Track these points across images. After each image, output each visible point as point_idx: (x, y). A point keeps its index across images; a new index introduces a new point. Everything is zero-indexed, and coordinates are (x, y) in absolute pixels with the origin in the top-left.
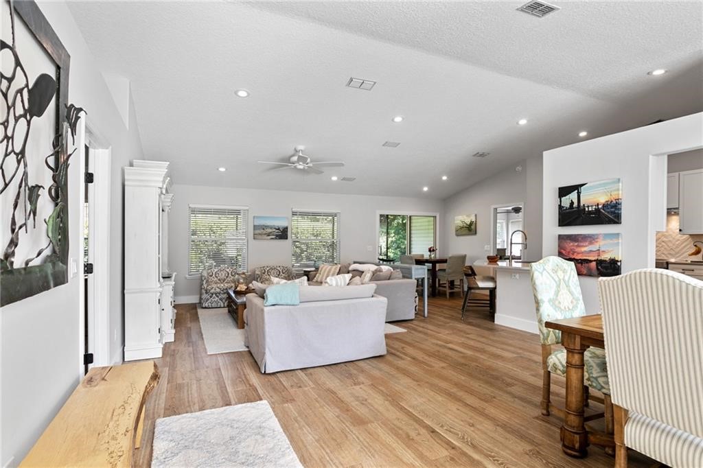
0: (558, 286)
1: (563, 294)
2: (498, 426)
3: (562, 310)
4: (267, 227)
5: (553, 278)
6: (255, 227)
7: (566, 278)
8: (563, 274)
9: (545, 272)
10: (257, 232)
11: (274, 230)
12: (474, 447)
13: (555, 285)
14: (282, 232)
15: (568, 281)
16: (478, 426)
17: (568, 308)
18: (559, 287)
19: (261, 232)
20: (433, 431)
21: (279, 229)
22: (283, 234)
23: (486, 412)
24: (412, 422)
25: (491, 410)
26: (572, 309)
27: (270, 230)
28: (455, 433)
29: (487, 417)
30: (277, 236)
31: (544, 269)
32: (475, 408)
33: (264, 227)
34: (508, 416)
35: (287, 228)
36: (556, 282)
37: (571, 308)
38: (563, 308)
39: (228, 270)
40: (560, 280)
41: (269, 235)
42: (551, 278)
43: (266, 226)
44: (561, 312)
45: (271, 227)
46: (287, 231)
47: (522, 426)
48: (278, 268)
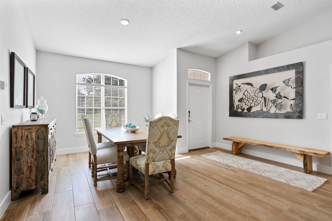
2: (195, 186)
12: (204, 178)
16: (204, 185)
20: (220, 182)
23: (200, 192)
24: (231, 185)
25: (198, 193)
28: (212, 182)
29: (200, 190)
32: (206, 194)
34: (190, 190)
47: (185, 186)
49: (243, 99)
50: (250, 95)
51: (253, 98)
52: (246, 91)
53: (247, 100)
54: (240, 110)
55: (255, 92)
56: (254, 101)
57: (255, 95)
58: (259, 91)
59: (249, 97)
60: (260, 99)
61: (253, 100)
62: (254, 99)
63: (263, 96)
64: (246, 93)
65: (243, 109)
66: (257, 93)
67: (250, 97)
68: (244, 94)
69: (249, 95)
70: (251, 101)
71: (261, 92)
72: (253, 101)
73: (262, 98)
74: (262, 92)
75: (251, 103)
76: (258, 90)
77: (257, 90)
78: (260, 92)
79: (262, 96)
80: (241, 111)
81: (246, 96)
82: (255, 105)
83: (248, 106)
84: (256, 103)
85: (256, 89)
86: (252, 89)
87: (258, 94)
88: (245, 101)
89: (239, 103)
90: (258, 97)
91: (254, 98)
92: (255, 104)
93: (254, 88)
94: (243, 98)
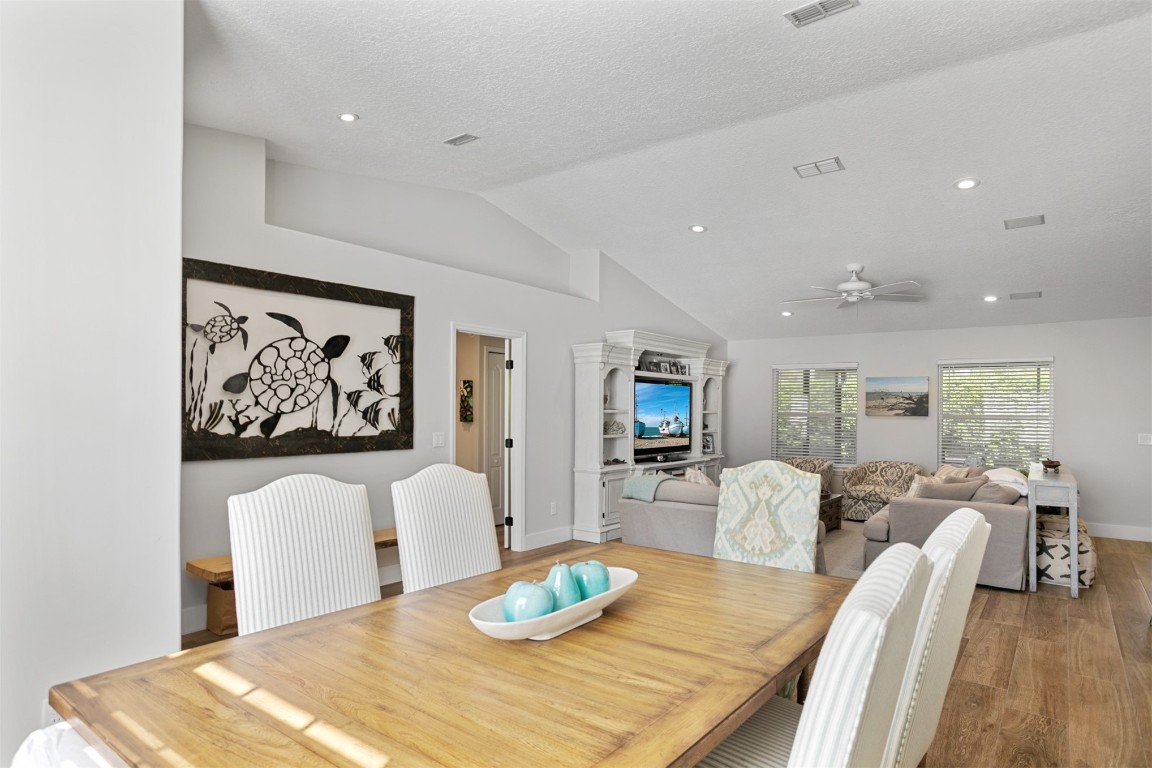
0: (752, 511)
1: (756, 526)
3: (745, 550)
4: (888, 395)
5: (746, 496)
6: (869, 396)
7: (774, 501)
8: (769, 493)
9: (736, 484)
10: (872, 403)
11: (901, 400)
13: (746, 507)
14: (916, 403)
15: (777, 506)
17: (761, 550)
18: (753, 513)
19: (878, 403)
21: (910, 398)
22: (918, 407)
26: (768, 554)
27: (894, 401)
30: (907, 410)
31: (736, 480)
33: (883, 396)
35: (927, 396)
36: (749, 504)
37: (766, 551)
38: (749, 548)
39: (816, 462)
40: (760, 501)
41: (892, 409)
42: (741, 497)
43: (886, 394)
44: (742, 553)
45: (896, 396)
46: (927, 402)
48: (902, 467)
49: (251, 380)
50: (287, 368)
51: (296, 378)
52: (270, 345)
53: (270, 386)
54: (224, 428)
55: (309, 359)
56: (300, 390)
57: (305, 369)
58: (322, 356)
59: (279, 373)
60: (318, 386)
61: (293, 387)
62: (297, 385)
63: (329, 377)
64: (268, 358)
65: (242, 420)
66: (314, 362)
67: (287, 375)
68: (257, 357)
69: (281, 365)
70: (284, 392)
71: (326, 360)
72: (292, 390)
73: (326, 383)
74: (329, 363)
75: (283, 401)
76: (319, 352)
77: (314, 352)
78: (323, 360)
79: (326, 375)
80: (232, 430)
81: (268, 370)
82: (297, 408)
83: (267, 409)
84: (302, 402)
85: (311, 347)
86: (299, 344)
87: (315, 365)
88: (258, 387)
89: (226, 397)
90: (314, 378)
91: (299, 381)
92: (295, 403)
93: (307, 341)
94: (248, 374)
